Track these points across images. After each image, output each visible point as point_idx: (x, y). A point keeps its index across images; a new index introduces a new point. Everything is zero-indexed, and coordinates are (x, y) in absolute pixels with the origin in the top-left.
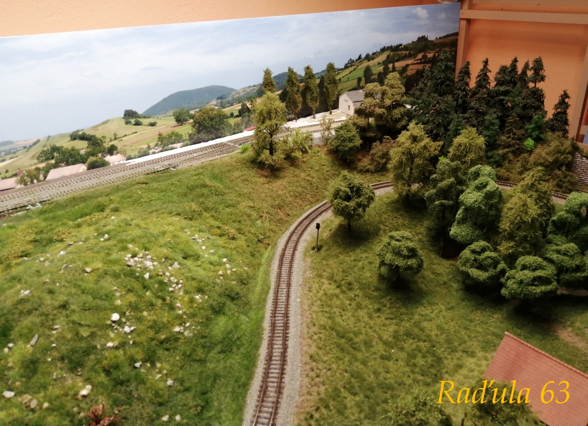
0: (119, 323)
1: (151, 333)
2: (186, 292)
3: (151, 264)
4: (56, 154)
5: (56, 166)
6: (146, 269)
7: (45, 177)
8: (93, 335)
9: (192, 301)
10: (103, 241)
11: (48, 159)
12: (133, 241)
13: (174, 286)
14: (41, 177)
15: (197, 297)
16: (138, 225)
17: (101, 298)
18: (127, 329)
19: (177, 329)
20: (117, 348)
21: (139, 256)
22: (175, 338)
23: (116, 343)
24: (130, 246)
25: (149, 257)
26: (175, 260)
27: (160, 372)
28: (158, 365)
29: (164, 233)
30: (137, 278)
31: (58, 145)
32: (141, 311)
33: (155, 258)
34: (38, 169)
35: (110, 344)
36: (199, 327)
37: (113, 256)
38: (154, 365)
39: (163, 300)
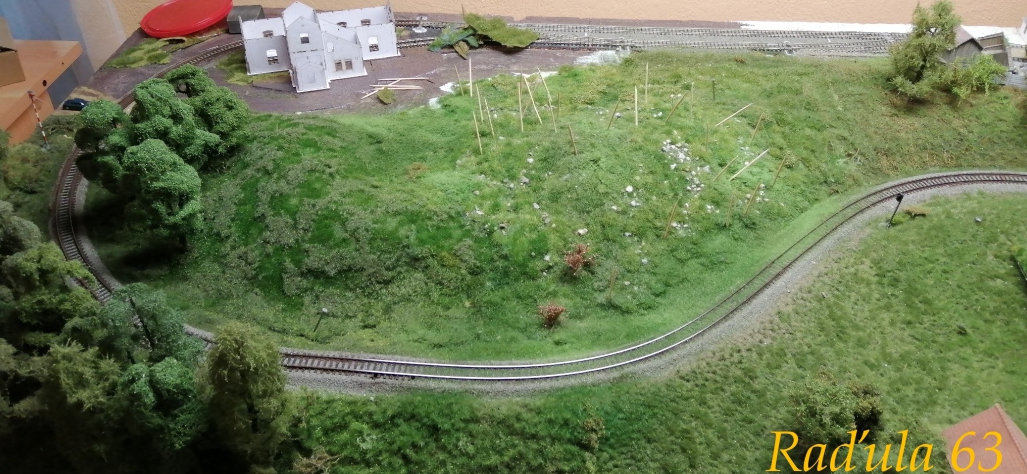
0: (630, 195)
1: (651, 216)
2: (702, 198)
3: (684, 157)
6: (676, 160)
8: (606, 194)
9: (701, 208)
10: (656, 118)
12: (681, 128)
13: (693, 186)
15: (709, 207)
16: (694, 114)
17: (625, 168)
18: (633, 203)
19: (675, 224)
20: (618, 212)
21: (677, 145)
22: (669, 231)
23: (620, 209)
24: (675, 132)
25: (686, 150)
26: (709, 163)
27: (641, 249)
28: (643, 243)
29: (715, 131)
30: (664, 165)
32: (652, 194)
33: (690, 153)
35: (614, 208)
36: (694, 234)
37: (655, 136)
38: (639, 242)
39: (676, 194)
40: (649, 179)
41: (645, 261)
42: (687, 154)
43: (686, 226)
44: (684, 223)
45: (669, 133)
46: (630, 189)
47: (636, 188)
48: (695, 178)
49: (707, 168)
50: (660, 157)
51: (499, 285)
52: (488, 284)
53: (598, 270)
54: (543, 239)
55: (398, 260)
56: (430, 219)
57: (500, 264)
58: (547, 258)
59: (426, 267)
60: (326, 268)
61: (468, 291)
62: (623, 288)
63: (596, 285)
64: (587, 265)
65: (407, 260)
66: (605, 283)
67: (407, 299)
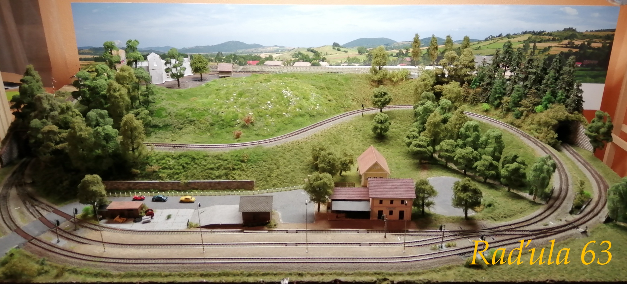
0: (269, 104)
1: (276, 111)
2: (295, 106)
4: (299, 56)
5: (298, 61)
6: (287, 95)
7: (293, 64)
8: (260, 104)
9: (295, 109)
10: (282, 84)
11: (296, 57)
12: (290, 87)
14: (292, 64)
16: (296, 84)
17: (268, 97)
19: (284, 114)
20: (264, 109)
22: (283, 116)
24: (288, 88)
29: (303, 89)
30: (282, 96)
31: (301, 52)
32: (277, 104)
34: (291, 60)
35: (263, 107)
36: (292, 117)
37: (281, 88)
38: (272, 118)
39: (286, 105)
40: (277, 100)
41: (273, 123)
42: (291, 94)
44: (288, 114)
45: (285, 88)
46: (269, 102)
47: (271, 103)
48: (293, 101)
49: (298, 98)
50: (281, 94)
51: (220, 129)
52: (217, 129)
53: (255, 124)
54: (237, 115)
55: (185, 122)
56: (197, 110)
57: (221, 122)
58: (238, 121)
59: (195, 124)
60: (159, 124)
61: (209, 131)
62: (263, 130)
63: (254, 129)
64: (251, 123)
65: (188, 122)
66: (257, 128)
67: (188, 133)
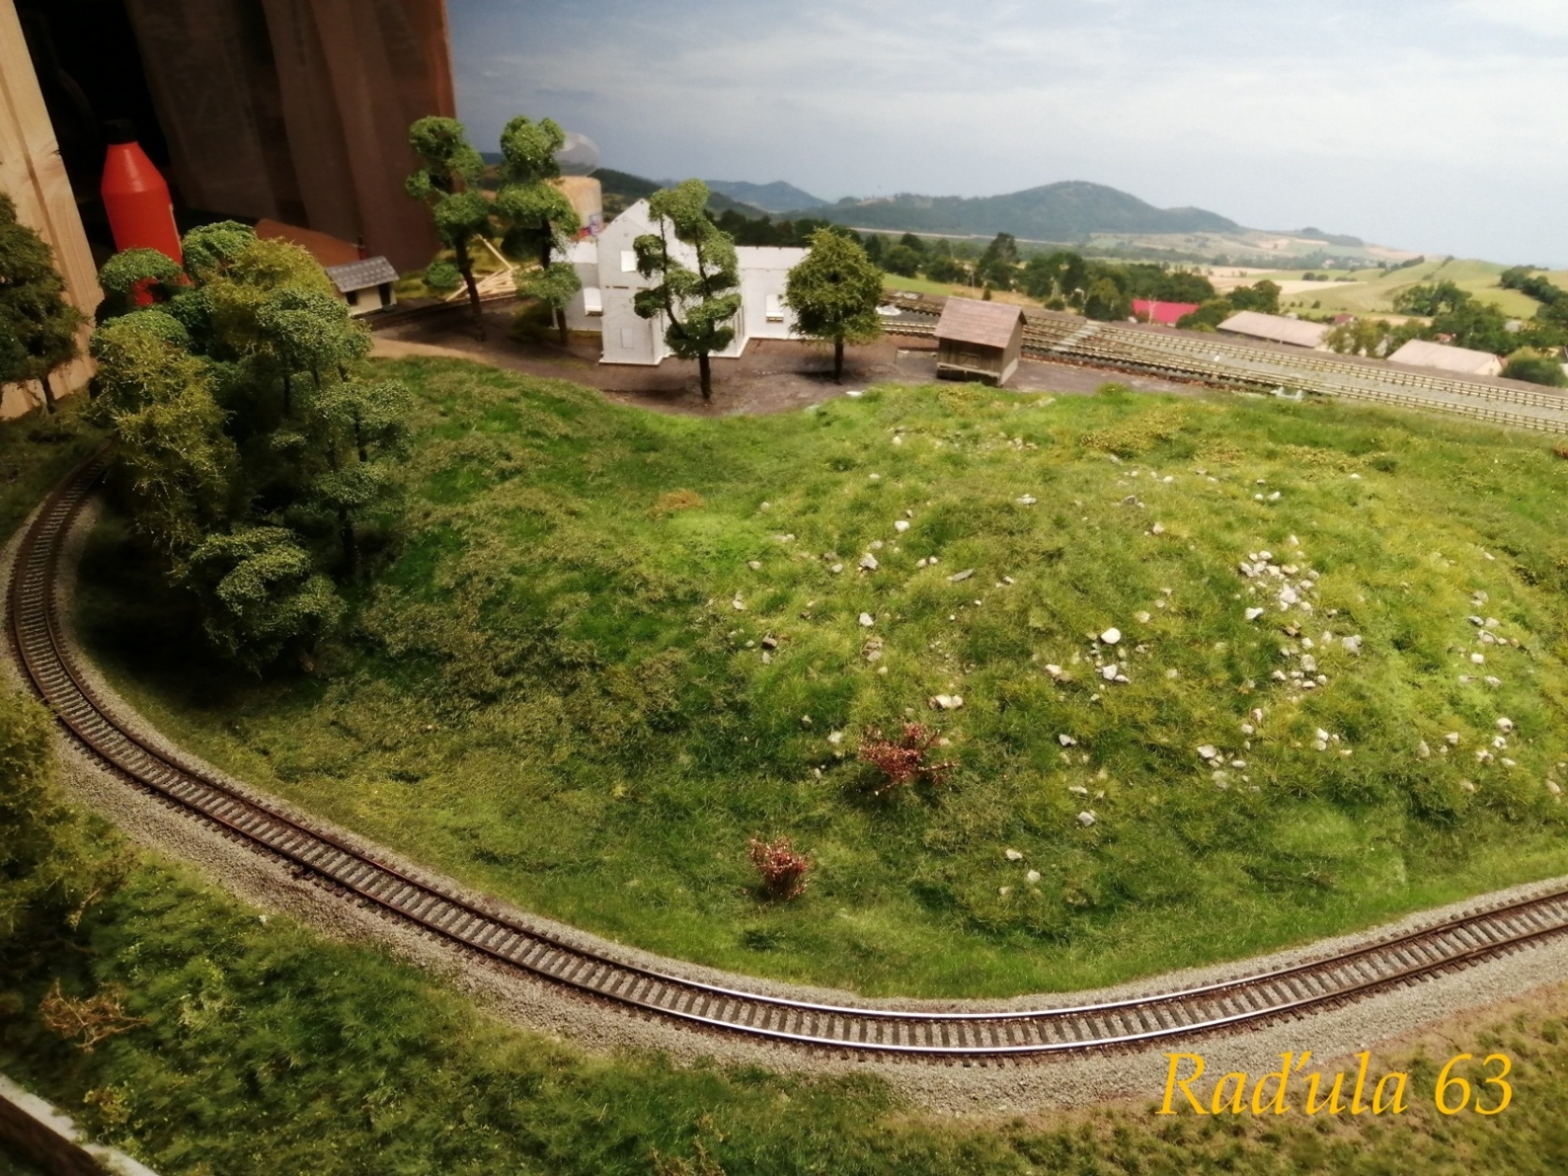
0: (1109, 651)
2: (1309, 708)
3: (1293, 599)
4: (1443, 307)
5: (1428, 335)
6: (1266, 598)
7: (1390, 351)
9: (1301, 729)
10: (1262, 503)
11: (1418, 311)
12: (1312, 534)
13: (1295, 674)
14: (1382, 348)
15: (1323, 734)
18: (1111, 672)
19: (1207, 751)
21: (1285, 568)
24: (1294, 539)
25: (1307, 584)
26: (1363, 630)
31: (1461, 286)
32: (1169, 663)
33: (1316, 595)
34: (1383, 327)
35: (1055, 669)
40: (1177, 626)
43: (1238, 763)
44: (1236, 757)
45: (1276, 538)
46: (1112, 635)
47: (1129, 641)
48: (1306, 657)
49: (1352, 642)
50: (1228, 586)
57: (725, 721)
58: (835, 737)
61: (634, 758)
62: (995, 864)
64: (924, 782)
